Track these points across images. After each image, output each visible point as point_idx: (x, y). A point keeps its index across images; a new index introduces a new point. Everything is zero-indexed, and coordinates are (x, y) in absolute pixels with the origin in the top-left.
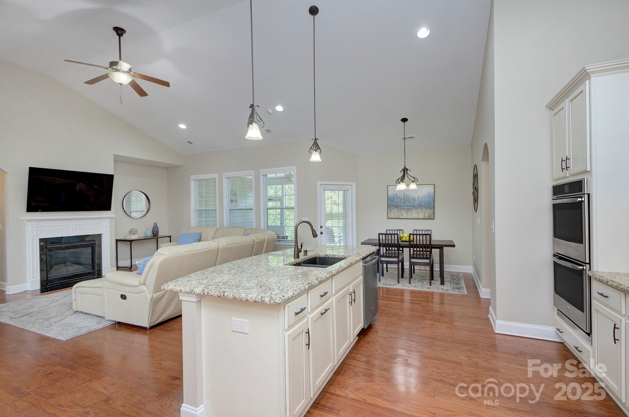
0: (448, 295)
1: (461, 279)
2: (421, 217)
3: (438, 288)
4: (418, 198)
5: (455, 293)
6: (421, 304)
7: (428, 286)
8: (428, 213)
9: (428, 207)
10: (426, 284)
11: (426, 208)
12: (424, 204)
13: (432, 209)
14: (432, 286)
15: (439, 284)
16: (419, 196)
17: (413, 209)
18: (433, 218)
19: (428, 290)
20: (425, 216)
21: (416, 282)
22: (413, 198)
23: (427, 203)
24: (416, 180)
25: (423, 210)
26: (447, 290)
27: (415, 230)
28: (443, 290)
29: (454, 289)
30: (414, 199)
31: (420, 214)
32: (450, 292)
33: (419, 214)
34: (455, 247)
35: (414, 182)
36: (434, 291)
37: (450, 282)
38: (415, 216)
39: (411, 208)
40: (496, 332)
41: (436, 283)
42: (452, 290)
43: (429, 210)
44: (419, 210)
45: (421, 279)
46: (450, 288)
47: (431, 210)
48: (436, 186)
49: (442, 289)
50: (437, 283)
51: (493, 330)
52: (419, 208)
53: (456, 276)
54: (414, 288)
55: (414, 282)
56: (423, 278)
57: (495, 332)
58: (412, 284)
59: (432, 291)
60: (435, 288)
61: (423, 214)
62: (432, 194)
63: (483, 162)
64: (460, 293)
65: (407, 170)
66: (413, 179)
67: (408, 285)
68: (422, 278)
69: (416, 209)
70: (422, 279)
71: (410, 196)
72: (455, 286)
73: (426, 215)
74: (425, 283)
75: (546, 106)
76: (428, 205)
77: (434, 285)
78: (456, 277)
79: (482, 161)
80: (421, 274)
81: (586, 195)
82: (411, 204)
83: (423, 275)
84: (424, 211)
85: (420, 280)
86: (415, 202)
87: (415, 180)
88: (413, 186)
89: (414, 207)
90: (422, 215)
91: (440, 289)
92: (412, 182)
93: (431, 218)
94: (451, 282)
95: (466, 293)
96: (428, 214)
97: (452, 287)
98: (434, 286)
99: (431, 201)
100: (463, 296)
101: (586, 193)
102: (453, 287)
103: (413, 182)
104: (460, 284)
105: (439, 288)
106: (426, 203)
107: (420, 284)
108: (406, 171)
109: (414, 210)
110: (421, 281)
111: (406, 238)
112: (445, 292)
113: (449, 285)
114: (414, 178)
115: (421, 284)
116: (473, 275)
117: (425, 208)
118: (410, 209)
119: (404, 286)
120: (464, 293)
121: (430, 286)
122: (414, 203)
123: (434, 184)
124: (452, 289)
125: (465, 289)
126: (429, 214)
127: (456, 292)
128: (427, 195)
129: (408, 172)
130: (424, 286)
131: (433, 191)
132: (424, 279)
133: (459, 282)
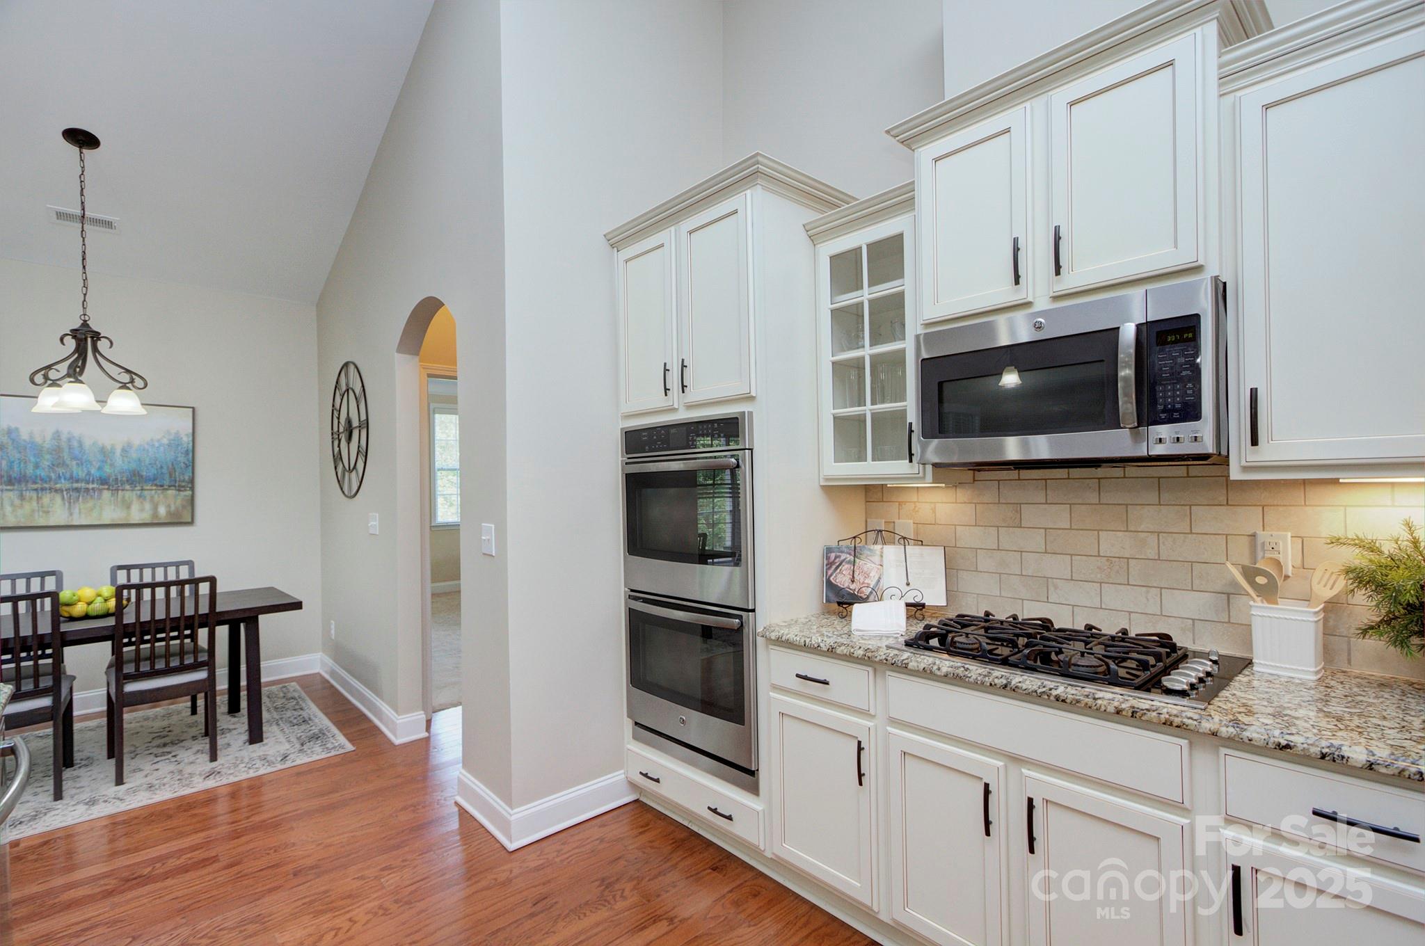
0: (298, 774)
1: (303, 700)
2: (136, 516)
3: (246, 760)
4: (124, 450)
5: (315, 757)
6: (215, 859)
7: (206, 766)
8: (167, 502)
9: (167, 482)
10: (192, 758)
11: (162, 486)
12: (153, 471)
13: (185, 490)
14: (221, 760)
15: (240, 742)
16: (129, 445)
17: (100, 491)
18: (190, 520)
19: (211, 783)
20: (155, 514)
21: (148, 767)
22: (103, 450)
23: (165, 470)
24: (137, 380)
25: (146, 493)
26: (285, 757)
27: (120, 568)
28: (270, 763)
29: (302, 745)
30: (105, 453)
31: (135, 507)
32: (298, 762)
33: (129, 507)
34: (301, 608)
35: (129, 389)
36: (236, 779)
37: (278, 725)
38: (110, 515)
39: (91, 486)
40: (512, 846)
41: (229, 745)
42: (301, 751)
43: (171, 492)
44: (128, 494)
45: (158, 746)
46: (287, 746)
47: (182, 494)
48: (198, 413)
49: (264, 758)
50: (232, 742)
51: (498, 844)
52: (128, 487)
53: (282, 695)
54: (147, 794)
55: (134, 771)
56: (167, 740)
57: (511, 850)
58: (132, 781)
59: (232, 779)
60: (236, 766)
61: (148, 506)
62: (186, 440)
63: (400, 355)
64: (333, 753)
65: (96, 336)
66: (125, 378)
67: (113, 790)
68: (163, 741)
69: (117, 490)
70: (165, 745)
71: (87, 443)
72: (298, 731)
73: (162, 511)
74: (185, 755)
75: (605, 236)
76: (167, 476)
77: (224, 751)
78: (284, 700)
79: (399, 351)
80: (150, 723)
81: (747, 451)
82: (93, 471)
83: (158, 724)
84: (152, 497)
85: (155, 751)
86: (112, 465)
87: (131, 380)
88: (124, 403)
89: (104, 481)
90: (142, 510)
91: (259, 763)
92: (120, 388)
93: (183, 518)
94: (280, 722)
95: (349, 747)
96: (169, 506)
97: (293, 739)
98: (229, 758)
99: (182, 465)
100: (345, 759)
101: (747, 447)
102: (298, 738)
103: (124, 386)
104: (310, 719)
105: (251, 759)
106: (162, 467)
107: (165, 767)
108: (89, 340)
109: (106, 494)
110: (163, 754)
111: (89, 604)
112: (280, 767)
113: (282, 739)
114: (128, 371)
115: (172, 767)
116: (327, 677)
117: (156, 485)
118: (87, 490)
119: (92, 802)
120: (342, 747)
121: (214, 764)
122: (107, 469)
123: (193, 408)
124: (298, 746)
125: (334, 730)
126: (173, 508)
127: (317, 754)
128: (165, 441)
129: (102, 345)
130: (189, 769)
131: (191, 431)
132: (173, 743)
133: (305, 714)
